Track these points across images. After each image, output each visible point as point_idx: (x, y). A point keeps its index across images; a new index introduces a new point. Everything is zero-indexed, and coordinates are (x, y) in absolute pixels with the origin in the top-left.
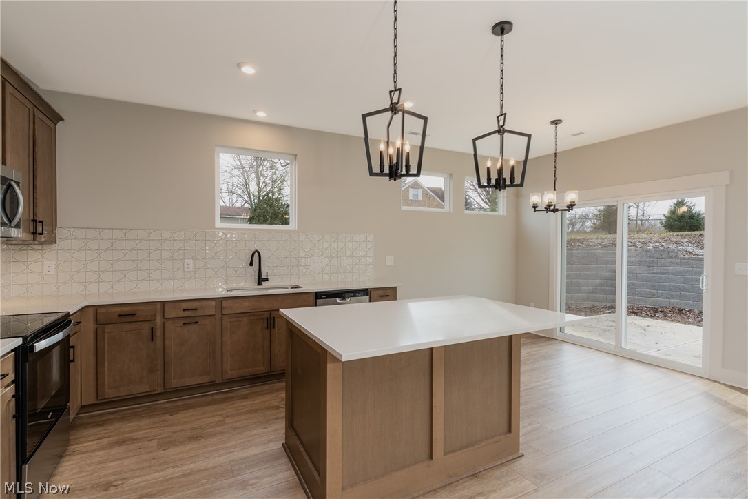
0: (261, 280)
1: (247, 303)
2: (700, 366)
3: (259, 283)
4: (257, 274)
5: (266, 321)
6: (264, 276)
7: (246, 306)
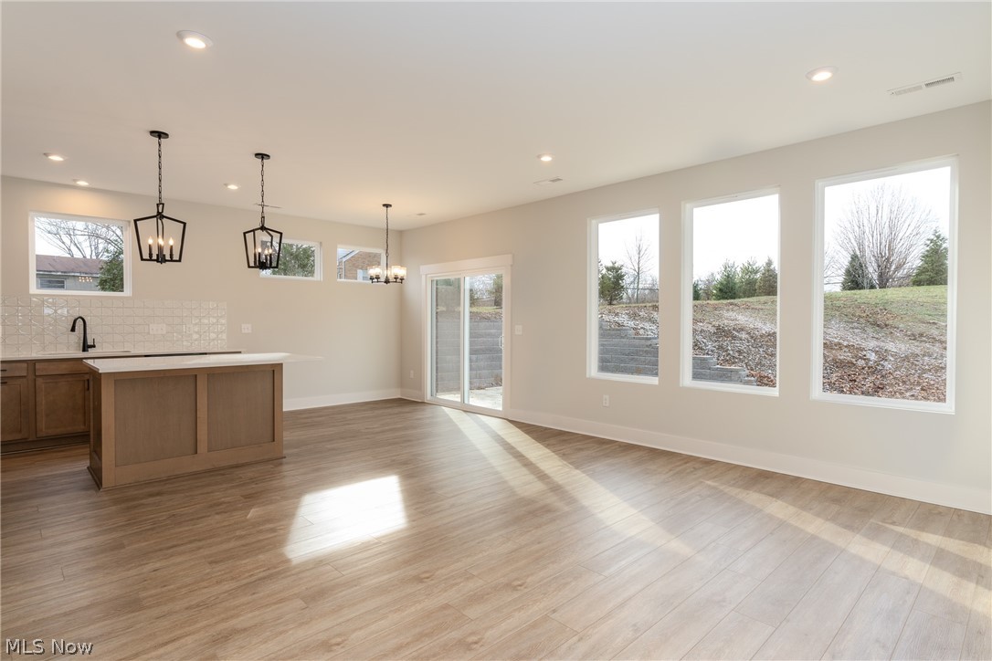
0: (86, 347)
1: (64, 366)
2: (501, 409)
3: (84, 350)
4: (82, 341)
5: (86, 383)
6: (90, 342)
7: (63, 368)
